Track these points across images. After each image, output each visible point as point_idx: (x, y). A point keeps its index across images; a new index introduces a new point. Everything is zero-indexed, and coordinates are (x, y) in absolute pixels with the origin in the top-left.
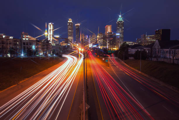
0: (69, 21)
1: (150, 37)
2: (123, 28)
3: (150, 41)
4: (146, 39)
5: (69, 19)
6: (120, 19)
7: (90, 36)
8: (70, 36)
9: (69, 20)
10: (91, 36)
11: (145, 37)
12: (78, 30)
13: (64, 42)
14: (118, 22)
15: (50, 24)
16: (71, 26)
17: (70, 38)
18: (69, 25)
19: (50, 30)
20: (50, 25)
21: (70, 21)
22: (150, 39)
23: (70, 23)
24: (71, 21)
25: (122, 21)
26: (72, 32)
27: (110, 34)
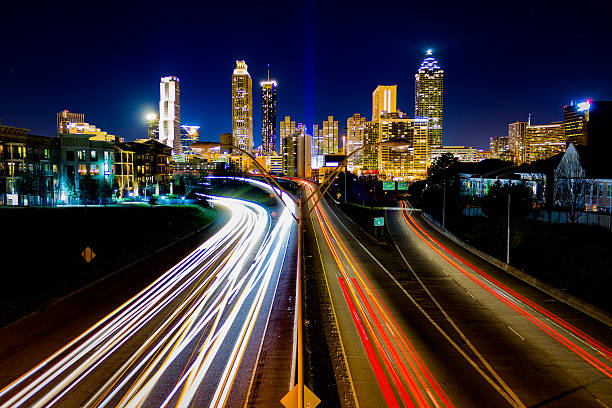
0: (236, 72)
1: (544, 131)
6: (429, 61)
8: (240, 126)
10: (320, 127)
11: (524, 131)
14: (422, 75)
15: (167, 79)
16: (246, 87)
18: (238, 85)
19: (166, 104)
20: (167, 85)
21: (241, 70)
23: (240, 78)
24: (245, 72)
25: (436, 71)
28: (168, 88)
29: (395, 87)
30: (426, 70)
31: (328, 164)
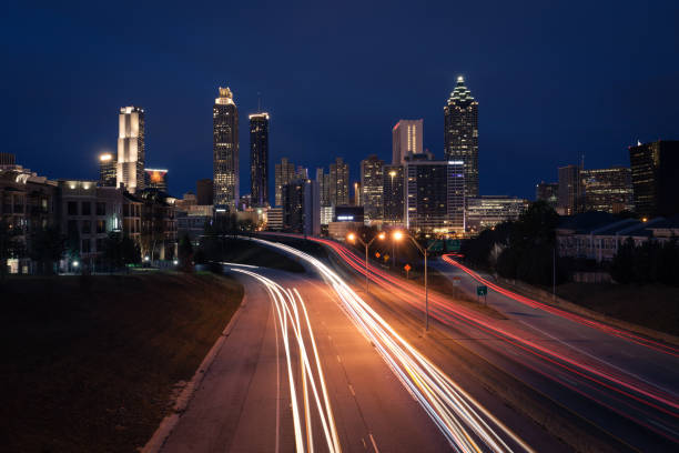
0: (218, 101)
1: (599, 177)
2: (475, 133)
3: (600, 196)
4: (583, 186)
5: (223, 91)
6: (460, 90)
7: (320, 172)
8: (224, 169)
9: (218, 95)
10: (327, 171)
11: (577, 177)
12: (261, 140)
13: (192, 198)
14: (452, 107)
15: (129, 110)
16: (231, 120)
17: (224, 180)
18: (221, 118)
19: (127, 141)
20: (128, 117)
21: (226, 98)
22: (601, 188)
23: (222, 108)
24: (230, 101)
25: (469, 102)
26: (232, 151)
27: (418, 162)
28: (130, 127)
29: (420, 122)
30: (457, 101)
31: (340, 218)
